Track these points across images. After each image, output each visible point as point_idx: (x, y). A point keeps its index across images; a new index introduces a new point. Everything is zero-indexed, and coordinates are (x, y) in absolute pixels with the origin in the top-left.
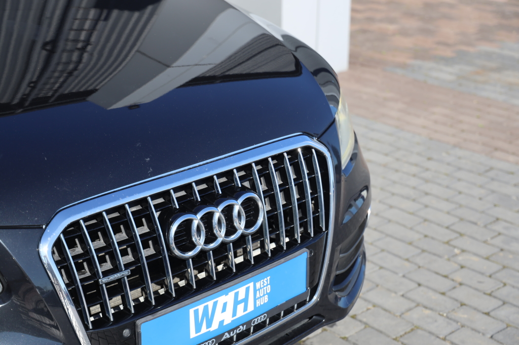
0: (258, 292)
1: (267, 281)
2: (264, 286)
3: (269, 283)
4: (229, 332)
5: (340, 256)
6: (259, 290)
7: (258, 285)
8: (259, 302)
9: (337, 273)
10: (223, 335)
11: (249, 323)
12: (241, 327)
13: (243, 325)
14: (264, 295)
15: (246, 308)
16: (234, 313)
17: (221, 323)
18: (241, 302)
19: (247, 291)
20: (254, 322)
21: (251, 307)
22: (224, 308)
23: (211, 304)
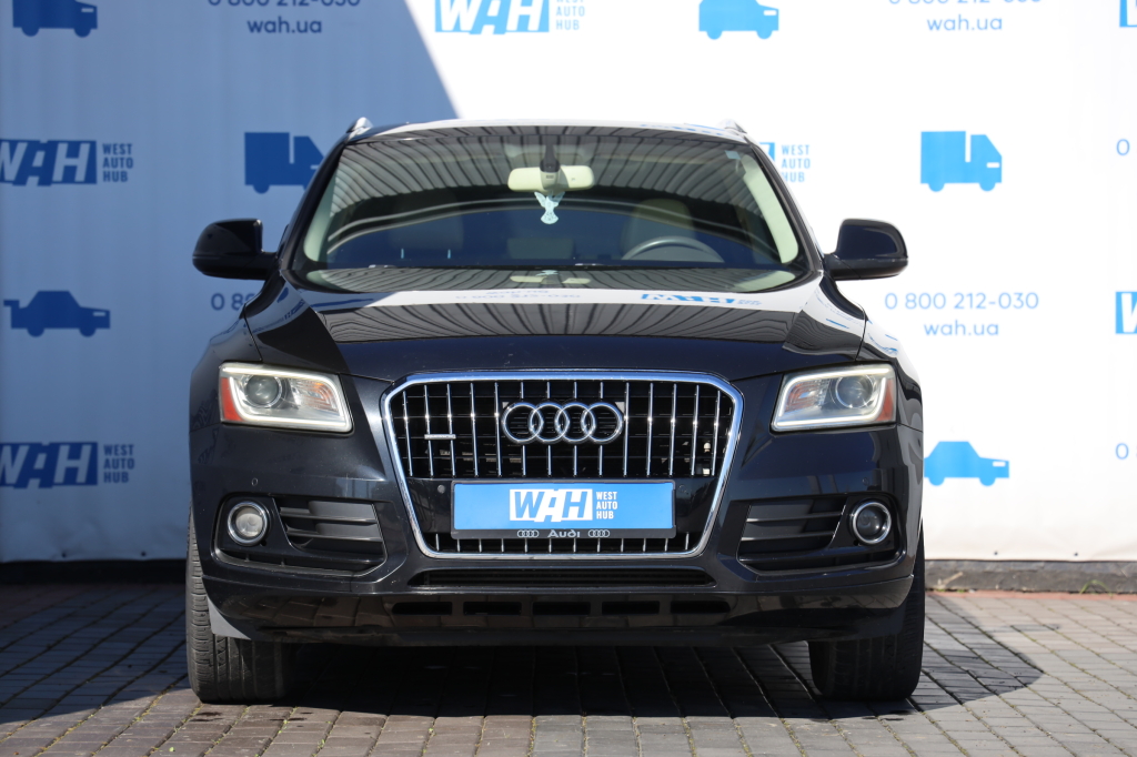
0: (599, 503)
1: (613, 495)
2: (608, 500)
3: (615, 498)
4: (557, 531)
5: (749, 520)
6: (601, 501)
7: (599, 495)
8: (599, 515)
9: (743, 539)
10: (549, 531)
11: (584, 531)
12: (573, 532)
13: (576, 530)
14: (608, 509)
15: (581, 514)
16: (566, 514)
17: (548, 518)
18: (575, 504)
19: (584, 496)
20: (591, 533)
21: (588, 516)
22: (553, 503)
23: (535, 492)
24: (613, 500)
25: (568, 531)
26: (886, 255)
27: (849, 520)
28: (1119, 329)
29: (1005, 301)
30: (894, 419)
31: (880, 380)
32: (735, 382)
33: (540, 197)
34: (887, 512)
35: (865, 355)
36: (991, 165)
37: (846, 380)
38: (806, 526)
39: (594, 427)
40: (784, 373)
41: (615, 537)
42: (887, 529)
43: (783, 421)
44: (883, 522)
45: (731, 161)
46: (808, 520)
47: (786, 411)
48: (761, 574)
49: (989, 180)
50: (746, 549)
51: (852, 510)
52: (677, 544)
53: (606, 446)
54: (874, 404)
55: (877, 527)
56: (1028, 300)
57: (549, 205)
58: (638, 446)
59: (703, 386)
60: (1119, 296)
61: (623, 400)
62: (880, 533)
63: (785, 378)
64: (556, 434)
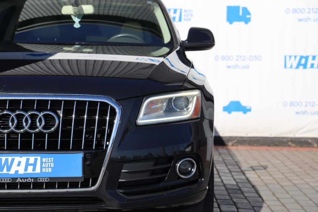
0: (44, 164)
1: (51, 160)
2: (49, 162)
3: (52, 161)
4: (21, 179)
5: (123, 171)
6: (45, 163)
7: (44, 160)
8: (44, 170)
9: (120, 180)
10: (17, 179)
11: (35, 179)
12: (30, 179)
13: (31, 178)
14: (48, 167)
15: (34, 169)
16: (26, 169)
17: (17, 172)
18: (31, 165)
19: (36, 160)
20: (39, 180)
21: (38, 170)
22: (19, 164)
23: (10, 159)
24: (51, 162)
25: (27, 178)
26: (206, 41)
27: (175, 167)
28: (285, 67)
29: (251, 58)
30: (199, 116)
31: (193, 98)
32: (118, 101)
33: (73, 17)
34: (194, 162)
35: (187, 85)
36: (248, 16)
37: (177, 98)
38: (153, 172)
39: (43, 123)
40: (144, 96)
41: (52, 181)
42: (194, 170)
43: (142, 120)
44: (193, 167)
45: (149, 5)
46: (154, 170)
47: (144, 115)
48: (128, 198)
49: (247, 21)
50: (121, 185)
51: (177, 162)
52: (85, 184)
53: (49, 134)
54: (190, 110)
55: (190, 169)
56: (258, 58)
57: (77, 20)
58: (66, 134)
59: (102, 103)
60: (285, 57)
61: (60, 110)
62: (191, 172)
63: (144, 99)
64: (23, 128)
